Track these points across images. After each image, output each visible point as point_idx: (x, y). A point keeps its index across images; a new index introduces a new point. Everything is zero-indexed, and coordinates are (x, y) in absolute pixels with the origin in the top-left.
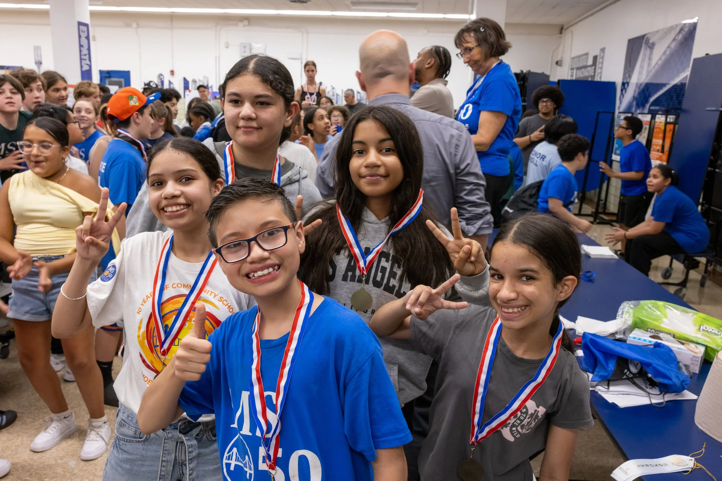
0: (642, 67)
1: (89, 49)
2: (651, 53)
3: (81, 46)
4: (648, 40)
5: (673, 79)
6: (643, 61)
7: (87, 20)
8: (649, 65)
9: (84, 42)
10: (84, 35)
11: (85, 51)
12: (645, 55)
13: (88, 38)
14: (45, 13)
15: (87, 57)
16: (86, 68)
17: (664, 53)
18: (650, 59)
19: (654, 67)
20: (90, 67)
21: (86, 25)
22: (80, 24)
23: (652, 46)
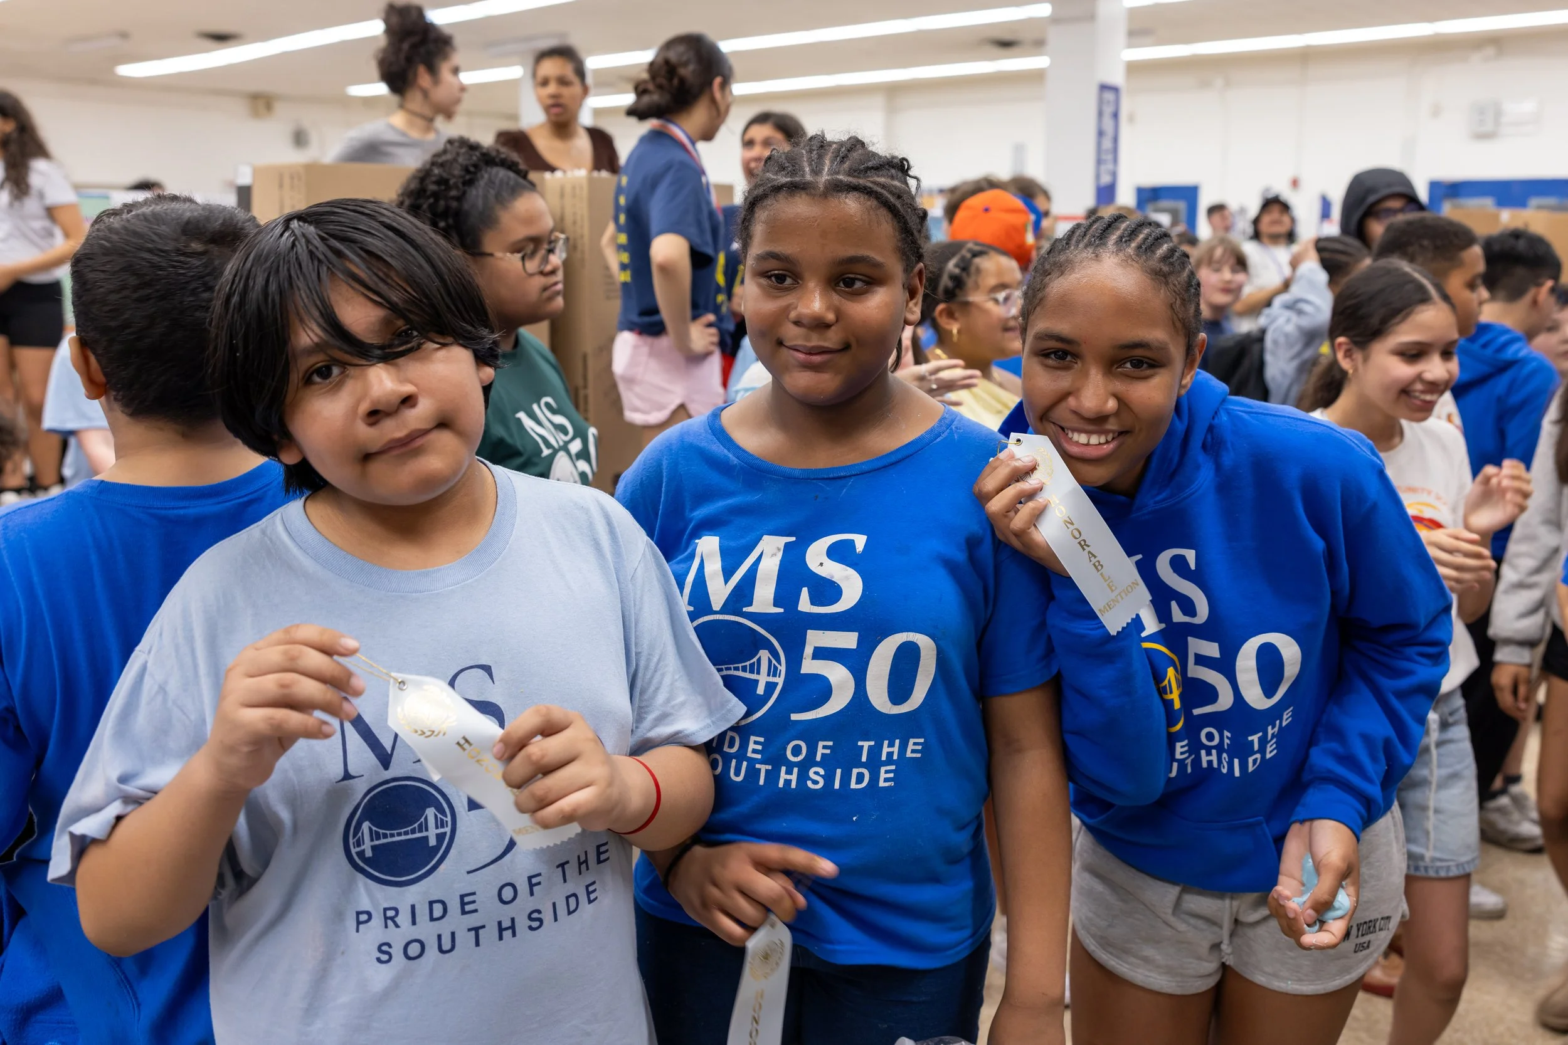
1: (1115, 140)
3: (1101, 134)
7: (1117, 77)
9: (1108, 124)
10: (1108, 110)
11: (1107, 144)
13: (1116, 115)
14: (1037, 76)
15: (1110, 157)
16: (1106, 179)
20: (1114, 175)
21: (1115, 90)
22: (1104, 88)
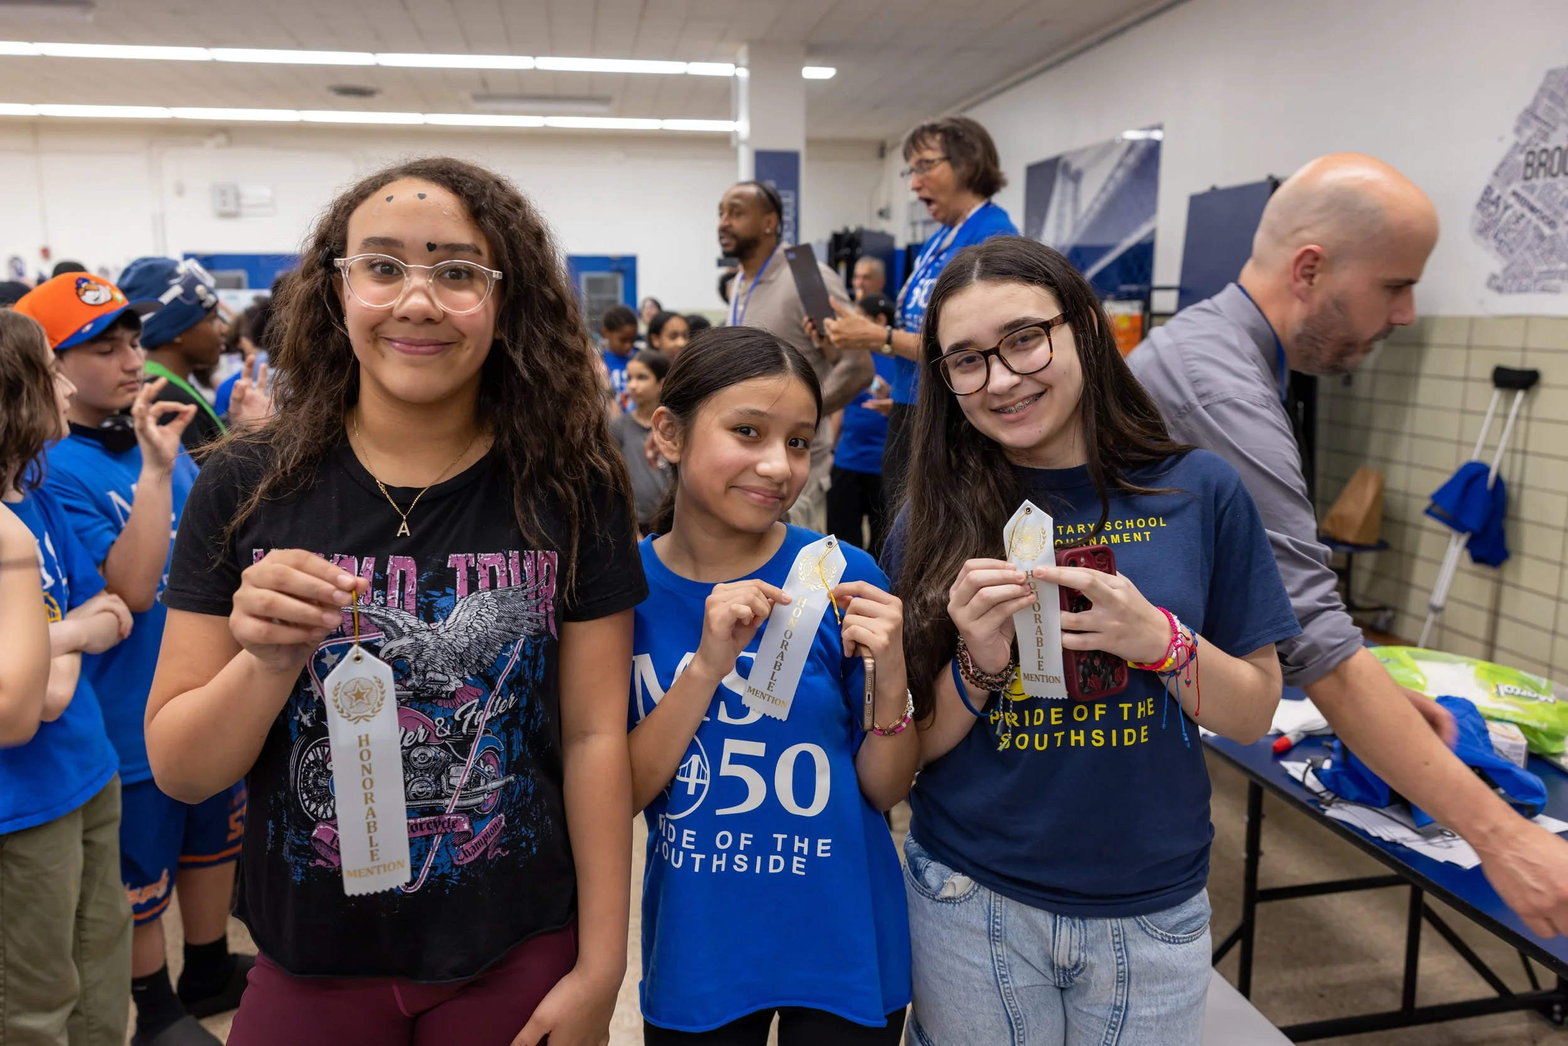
0: (1060, 216)
2: (1076, 190)
4: (1066, 166)
5: (1127, 234)
6: (1062, 204)
8: (1075, 210)
12: (1063, 194)
17: (1104, 189)
18: (1076, 200)
19: (1086, 216)
23: (1076, 177)
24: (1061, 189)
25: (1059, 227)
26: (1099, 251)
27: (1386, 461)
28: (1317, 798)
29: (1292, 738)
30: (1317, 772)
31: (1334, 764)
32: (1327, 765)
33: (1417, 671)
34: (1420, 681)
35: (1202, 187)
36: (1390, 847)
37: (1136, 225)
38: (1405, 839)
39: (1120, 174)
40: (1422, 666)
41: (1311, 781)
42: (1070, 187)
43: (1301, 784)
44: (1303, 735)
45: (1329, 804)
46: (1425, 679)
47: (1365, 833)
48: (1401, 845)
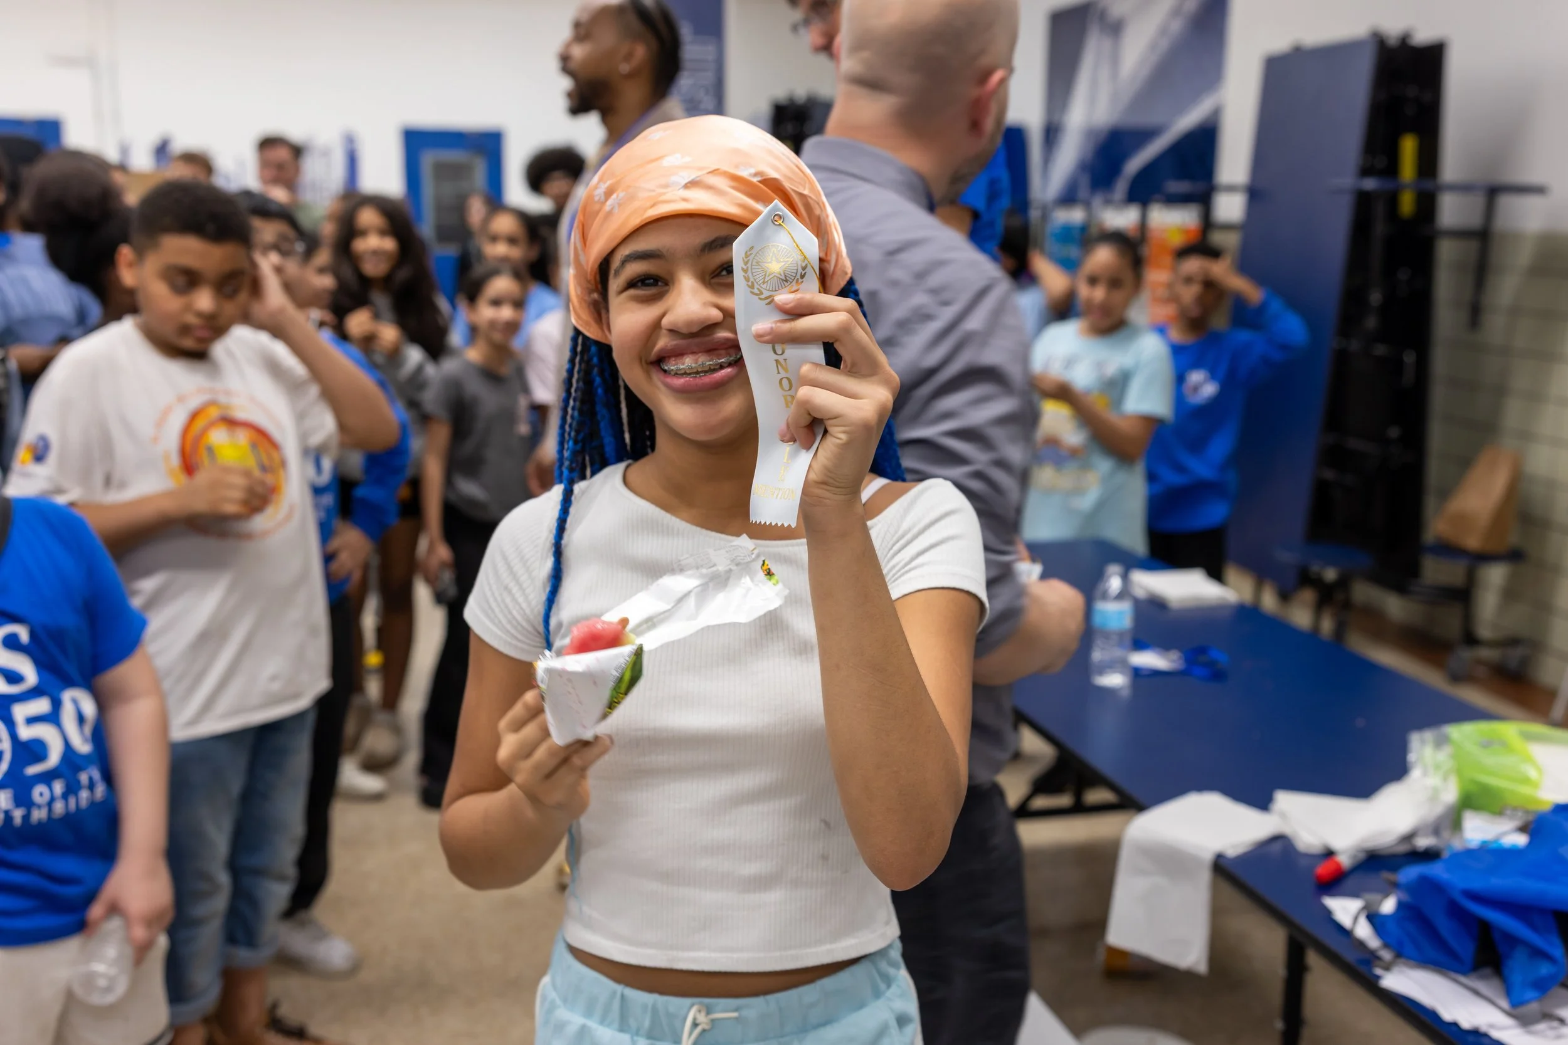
0: (1094, 84)
2: (1116, 48)
6: (1095, 68)
8: (1114, 77)
12: (1098, 52)
17: (1154, 46)
18: (1115, 62)
19: (1128, 84)
23: (1116, 29)
24: (1094, 48)
25: (1092, 101)
26: (1144, 136)
27: (1526, 436)
28: (1370, 958)
29: (1345, 860)
30: (1373, 918)
31: (1401, 905)
32: (1388, 906)
33: (1530, 760)
34: (1533, 774)
35: (1280, 43)
36: (1471, 1039)
37: (1195, 96)
38: (1492, 1026)
39: (1177, 26)
40: (1538, 751)
41: (1364, 931)
42: (1107, 44)
43: (1346, 933)
44: (1362, 856)
45: (1387, 968)
46: (1540, 770)
47: (1433, 1015)
48: (1486, 1035)
